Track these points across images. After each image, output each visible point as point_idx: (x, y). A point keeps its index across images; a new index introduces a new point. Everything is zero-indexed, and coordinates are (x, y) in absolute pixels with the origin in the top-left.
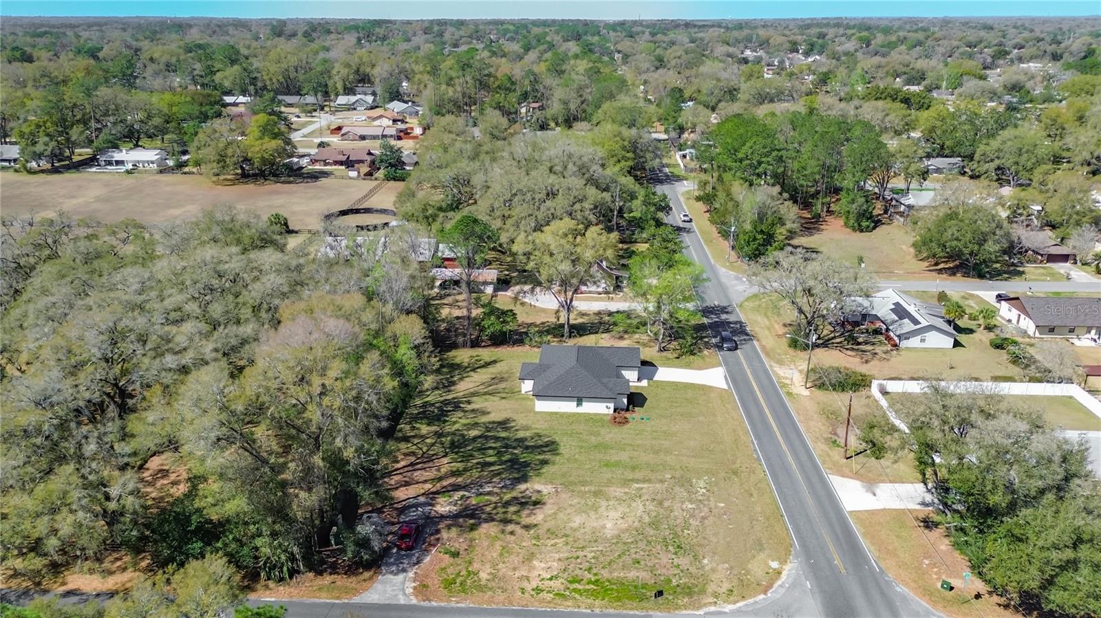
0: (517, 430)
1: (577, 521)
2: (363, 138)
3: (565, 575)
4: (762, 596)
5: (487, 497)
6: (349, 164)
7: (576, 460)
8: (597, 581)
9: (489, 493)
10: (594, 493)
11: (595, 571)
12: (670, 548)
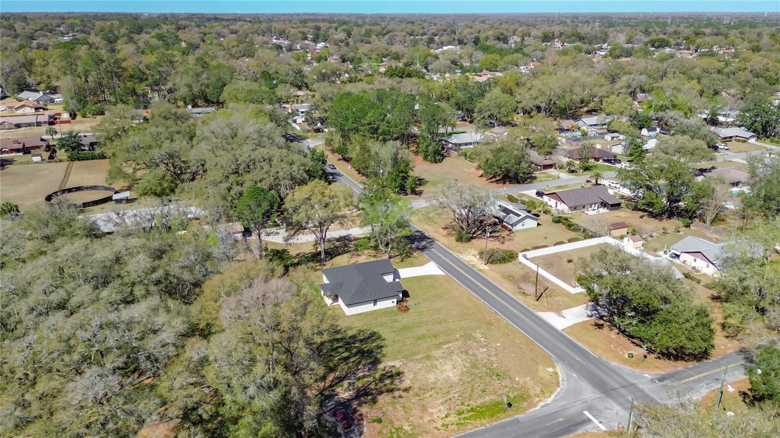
0: (345, 331)
1: (432, 378)
2: (18, 126)
3: (453, 412)
4: (559, 389)
5: (365, 380)
6: (26, 150)
7: (398, 341)
8: (472, 409)
9: (364, 377)
10: (426, 357)
11: (466, 404)
12: (494, 377)
